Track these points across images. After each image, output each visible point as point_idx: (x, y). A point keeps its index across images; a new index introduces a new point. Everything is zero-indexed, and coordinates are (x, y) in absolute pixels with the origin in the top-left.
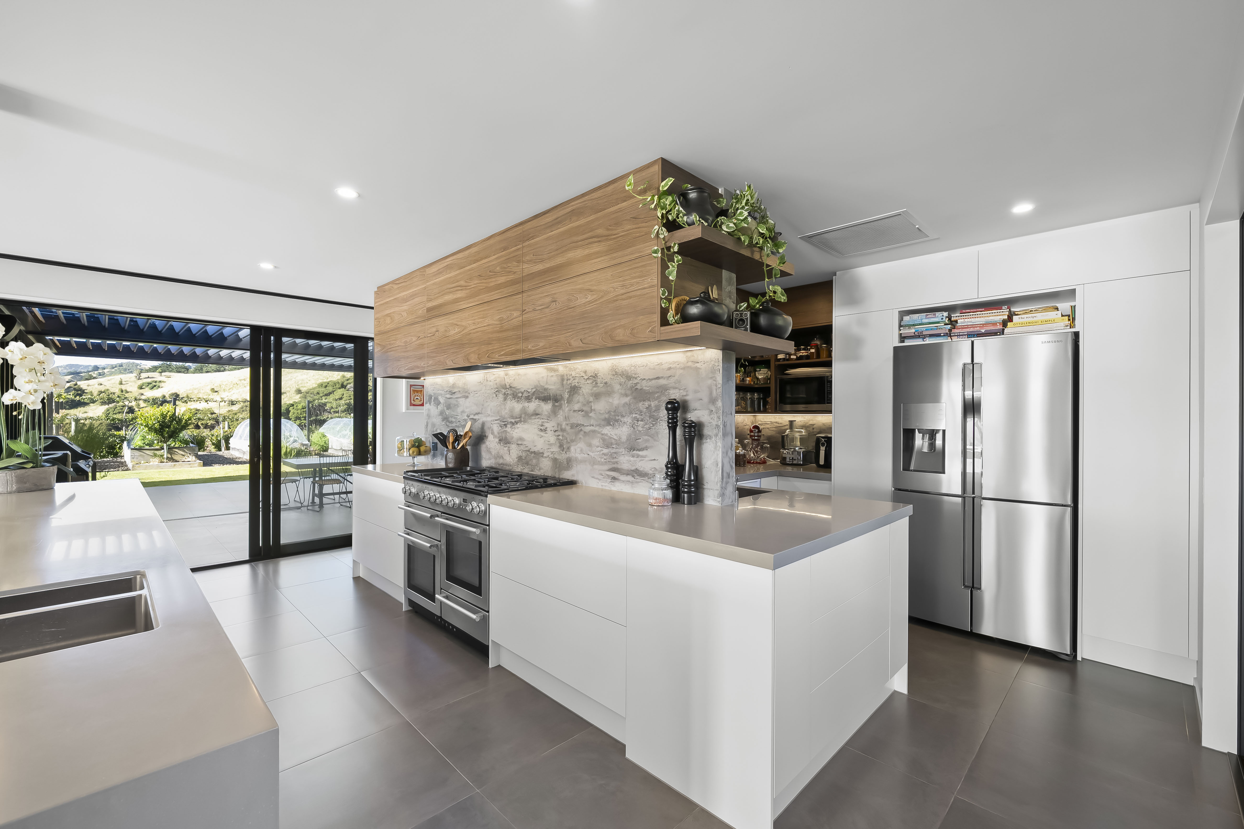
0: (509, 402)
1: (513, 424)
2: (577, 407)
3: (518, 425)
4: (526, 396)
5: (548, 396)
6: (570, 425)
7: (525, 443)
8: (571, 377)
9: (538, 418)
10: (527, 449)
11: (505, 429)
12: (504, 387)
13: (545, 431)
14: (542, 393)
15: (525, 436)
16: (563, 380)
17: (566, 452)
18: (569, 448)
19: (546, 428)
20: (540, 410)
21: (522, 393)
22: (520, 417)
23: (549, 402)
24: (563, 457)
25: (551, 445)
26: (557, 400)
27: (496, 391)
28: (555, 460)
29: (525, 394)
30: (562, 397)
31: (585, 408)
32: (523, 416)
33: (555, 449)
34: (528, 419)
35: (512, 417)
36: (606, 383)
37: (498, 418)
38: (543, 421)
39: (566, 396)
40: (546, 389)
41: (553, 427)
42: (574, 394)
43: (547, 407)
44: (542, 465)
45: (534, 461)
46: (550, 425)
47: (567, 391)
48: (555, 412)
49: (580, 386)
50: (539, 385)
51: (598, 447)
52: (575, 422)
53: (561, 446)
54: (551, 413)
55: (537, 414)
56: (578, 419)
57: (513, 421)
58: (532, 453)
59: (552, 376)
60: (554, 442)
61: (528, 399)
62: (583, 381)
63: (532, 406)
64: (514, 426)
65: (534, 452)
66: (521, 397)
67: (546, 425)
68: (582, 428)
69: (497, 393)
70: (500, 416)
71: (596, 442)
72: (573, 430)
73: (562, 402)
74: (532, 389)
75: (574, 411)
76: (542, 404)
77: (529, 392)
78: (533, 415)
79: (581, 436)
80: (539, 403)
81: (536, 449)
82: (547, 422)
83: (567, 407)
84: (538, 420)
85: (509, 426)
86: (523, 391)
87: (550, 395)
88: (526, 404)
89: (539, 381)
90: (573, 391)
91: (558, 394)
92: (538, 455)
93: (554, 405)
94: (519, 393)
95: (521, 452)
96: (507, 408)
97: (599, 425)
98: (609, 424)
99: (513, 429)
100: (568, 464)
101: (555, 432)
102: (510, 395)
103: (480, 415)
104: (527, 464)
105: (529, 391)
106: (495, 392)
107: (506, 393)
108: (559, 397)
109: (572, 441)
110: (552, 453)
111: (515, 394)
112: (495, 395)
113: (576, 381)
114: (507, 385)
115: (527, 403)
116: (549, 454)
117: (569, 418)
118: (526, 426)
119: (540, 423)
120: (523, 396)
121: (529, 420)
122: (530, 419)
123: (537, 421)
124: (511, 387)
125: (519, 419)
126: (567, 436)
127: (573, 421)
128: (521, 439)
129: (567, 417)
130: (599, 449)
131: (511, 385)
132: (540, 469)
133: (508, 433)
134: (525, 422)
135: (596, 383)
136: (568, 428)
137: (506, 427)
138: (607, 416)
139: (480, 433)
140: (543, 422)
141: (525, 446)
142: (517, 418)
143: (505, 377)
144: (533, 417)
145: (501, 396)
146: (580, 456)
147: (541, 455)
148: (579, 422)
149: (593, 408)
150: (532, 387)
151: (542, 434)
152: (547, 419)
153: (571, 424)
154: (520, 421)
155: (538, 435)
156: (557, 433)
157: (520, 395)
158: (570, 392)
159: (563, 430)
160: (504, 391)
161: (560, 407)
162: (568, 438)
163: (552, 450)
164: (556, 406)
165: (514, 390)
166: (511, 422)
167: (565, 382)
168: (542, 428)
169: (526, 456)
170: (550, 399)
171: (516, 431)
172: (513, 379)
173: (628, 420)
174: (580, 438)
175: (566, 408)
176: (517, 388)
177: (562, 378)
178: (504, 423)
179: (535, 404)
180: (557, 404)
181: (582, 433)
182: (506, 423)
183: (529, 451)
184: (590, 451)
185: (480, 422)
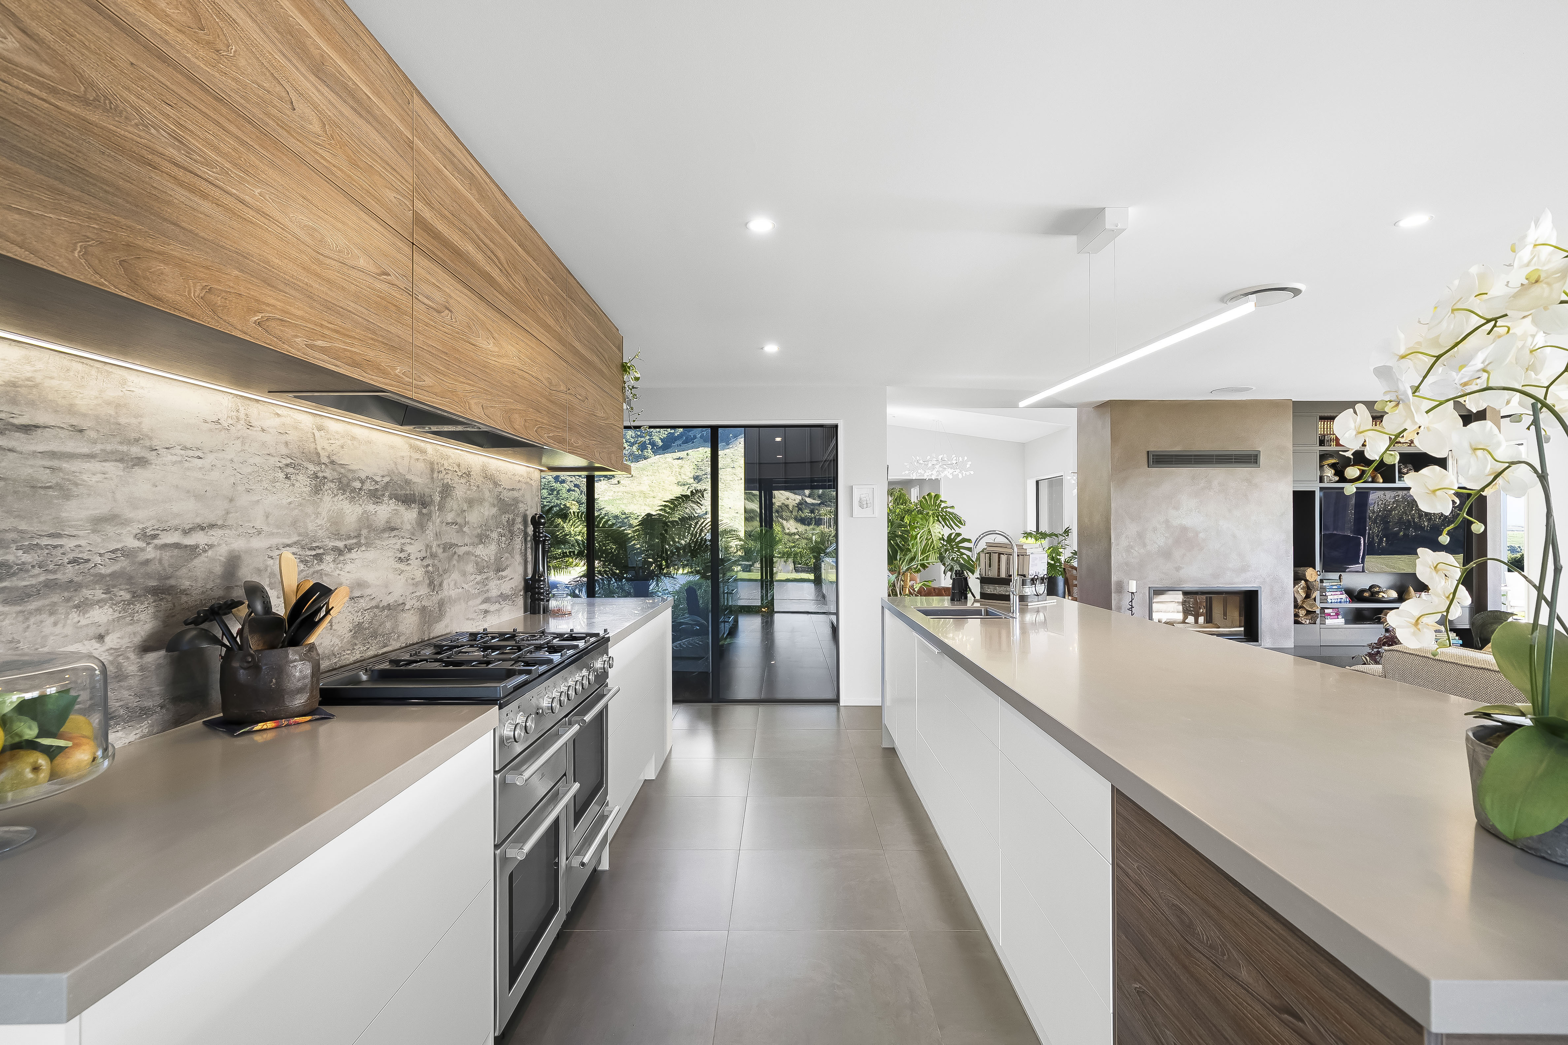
0: (327, 498)
1: (339, 552)
2: (450, 517)
3: (354, 555)
4: (370, 490)
5: (411, 494)
6: (442, 546)
7: (368, 591)
8: (443, 469)
9: (394, 536)
10: (374, 603)
11: (318, 568)
12: (315, 458)
13: (408, 560)
14: (402, 488)
15: (370, 576)
16: (432, 470)
17: (437, 593)
18: (441, 585)
19: (409, 555)
20: (399, 521)
21: (363, 482)
22: (358, 536)
23: (413, 505)
24: (430, 603)
25: (416, 585)
26: (425, 504)
27: (287, 465)
28: (423, 610)
29: (368, 486)
30: (432, 499)
31: (459, 520)
32: (364, 532)
33: (423, 590)
34: (375, 539)
35: (338, 536)
36: (478, 487)
37: (295, 538)
38: (403, 541)
39: (437, 498)
40: (408, 482)
41: (420, 551)
42: (446, 497)
43: (409, 515)
44: (402, 628)
45: (388, 625)
46: (414, 549)
47: (438, 489)
48: (421, 524)
49: (454, 485)
50: (396, 471)
51: (472, 574)
52: (448, 541)
53: (431, 584)
54: (415, 526)
55: (393, 529)
56: (451, 536)
57: (340, 544)
58: (384, 608)
59: (418, 459)
60: (422, 579)
61: (375, 496)
62: (456, 479)
63: (384, 511)
64: (341, 558)
65: (389, 607)
66: (360, 489)
67: (409, 549)
68: (456, 549)
69: (290, 470)
70: (300, 535)
71: (470, 568)
72: (446, 554)
73: (432, 508)
74: (383, 476)
75: (447, 524)
76: (402, 508)
77: (377, 482)
78: (384, 530)
79: (455, 562)
80: (396, 508)
81: (390, 600)
82: (411, 544)
83: (438, 516)
84: (393, 541)
85: (328, 558)
86: (363, 477)
87: (414, 494)
88: (371, 508)
89: (396, 464)
90: (446, 491)
91: (426, 495)
92: (394, 609)
93: (420, 513)
94: (354, 479)
95: (360, 614)
96: (324, 514)
97: (473, 544)
98: (481, 542)
99: (340, 566)
100: (440, 610)
101: (422, 560)
102: (332, 481)
103: (217, 533)
104: (374, 635)
105: (378, 479)
106: (280, 465)
107: (320, 475)
108: (428, 499)
109: (445, 571)
110: (419, 599)
111: (345, 481)
112: (281, 476)
113: (449, 476)
114: (323, 454)
115: (374, 504)
116: (414, 601)
117: (440, 535)
118: (371, 554)
119: (398, 546)
120: (364, 488)
121: (377, 541)
122: (380, 538)
123: (394, 543)
124: (333, 462)
125: (354, 541)
126: (439, 565)
127: (446, 539)
128: (360, 584)
129: (438, 534)
130: (474, 576)
131: (334, 458)
132: (398, 637)
133: (326, 575)
134: (368, 545)
135: (470, 485)
136: (440, 551)
137: (321, 560)
138: (479, 531)
139: (220, 593)
140: (404, 544)
141: (367, 599)
142: (349, 537)
143: (317, 434)
144: (386, 535)
145: (303, 482)
146: (453, 593)
147: (401, 608)
148: (453, 541)
149: (467, 520)
150: (382, 473)
151: (402, 566)
152: (410, 538)
153: (443, 544)
154: (359, 545)
155: (396, 570)
156: (425, 563)
157: (357, 485)
158: (441, 492)
159: (433, 556)
160: (312, 468)
161: (429, 515)
162: (440, 568)
163: (418, 594)
164: (424, 514)
165: (343, 471)
166: (335, 549)
167: (435, 475)
168: (402, 555)
169: (373, 619)
170: (414, 502)
171: (348, 567)
172: (339, 443)
173: (494, 535)
174: (454, 566)
175: (436, 518)
176: (351, 467)
177: (432, 468)
178: (314, 553)
179: (389, 509)
180: (424, 511)
181: (456, 557)
182: (321, 551)
183: (377, 607)
184: (464, 582)
185: (222, 552)
